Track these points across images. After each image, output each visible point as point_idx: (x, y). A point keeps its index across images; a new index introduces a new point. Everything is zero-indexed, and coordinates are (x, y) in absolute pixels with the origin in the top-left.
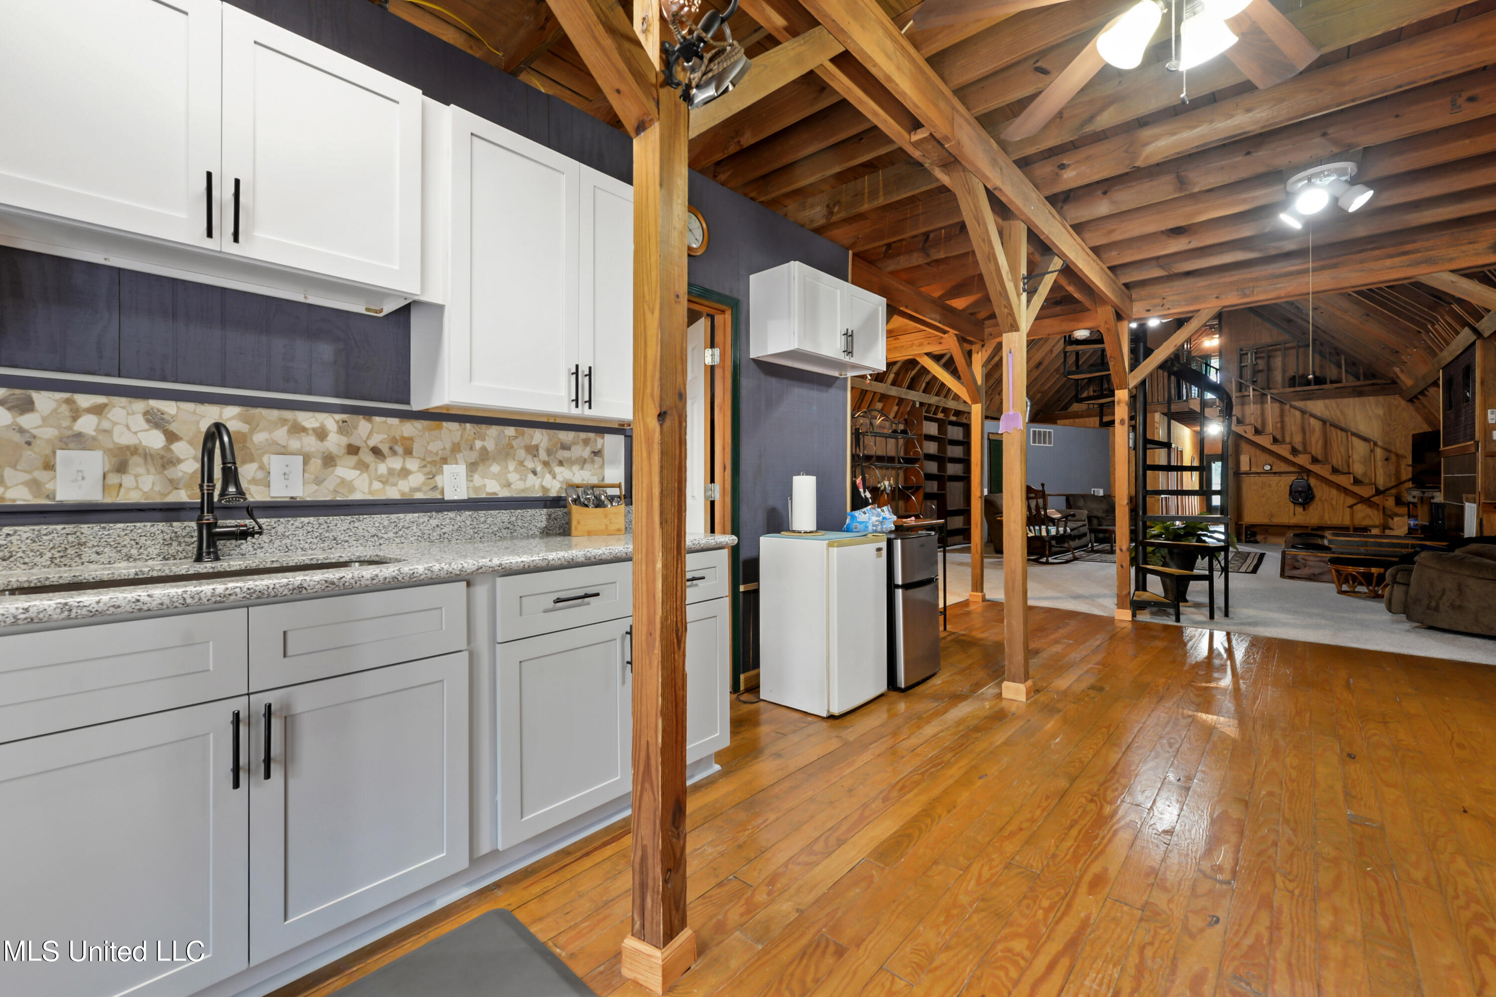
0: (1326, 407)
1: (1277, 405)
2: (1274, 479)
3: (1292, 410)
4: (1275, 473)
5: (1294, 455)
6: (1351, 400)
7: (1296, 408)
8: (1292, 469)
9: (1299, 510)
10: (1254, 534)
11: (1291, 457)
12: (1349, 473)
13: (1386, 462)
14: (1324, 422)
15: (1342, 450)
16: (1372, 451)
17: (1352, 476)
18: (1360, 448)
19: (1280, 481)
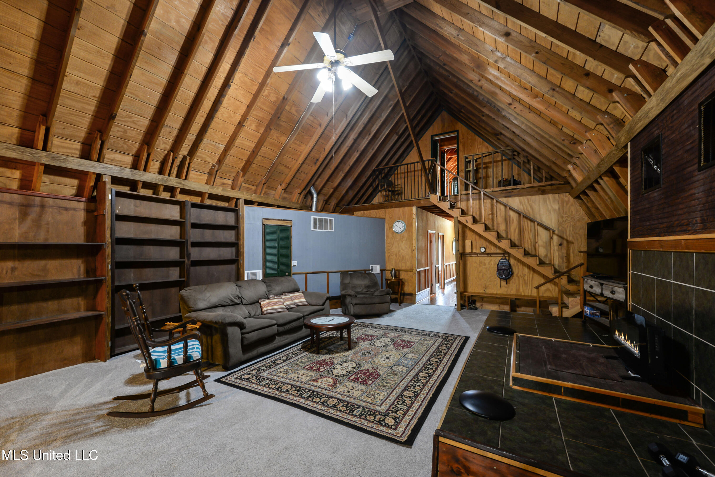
0: (521, 203)
1: (489, 201)
2: (487, 259)
3: (499, 205)
4: (488, 254)
5: (499, 241)
6: (537, 197)
7: (501, 203)
8: (499, 251)
9: (503, 283)
10: (474, 302)
11: (496, 242)
12: (535, 256)
13: (560, 247)
14: (519, 214)
15: (531, 236)
16: (551, 238)
17: (538, 258)
18: (543, 235)
19: (491, 260)
